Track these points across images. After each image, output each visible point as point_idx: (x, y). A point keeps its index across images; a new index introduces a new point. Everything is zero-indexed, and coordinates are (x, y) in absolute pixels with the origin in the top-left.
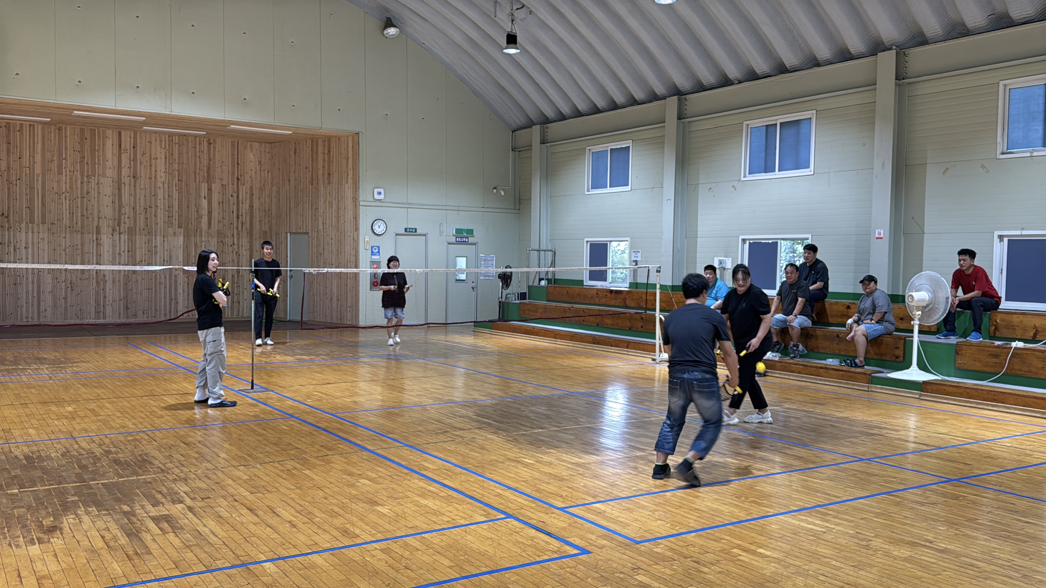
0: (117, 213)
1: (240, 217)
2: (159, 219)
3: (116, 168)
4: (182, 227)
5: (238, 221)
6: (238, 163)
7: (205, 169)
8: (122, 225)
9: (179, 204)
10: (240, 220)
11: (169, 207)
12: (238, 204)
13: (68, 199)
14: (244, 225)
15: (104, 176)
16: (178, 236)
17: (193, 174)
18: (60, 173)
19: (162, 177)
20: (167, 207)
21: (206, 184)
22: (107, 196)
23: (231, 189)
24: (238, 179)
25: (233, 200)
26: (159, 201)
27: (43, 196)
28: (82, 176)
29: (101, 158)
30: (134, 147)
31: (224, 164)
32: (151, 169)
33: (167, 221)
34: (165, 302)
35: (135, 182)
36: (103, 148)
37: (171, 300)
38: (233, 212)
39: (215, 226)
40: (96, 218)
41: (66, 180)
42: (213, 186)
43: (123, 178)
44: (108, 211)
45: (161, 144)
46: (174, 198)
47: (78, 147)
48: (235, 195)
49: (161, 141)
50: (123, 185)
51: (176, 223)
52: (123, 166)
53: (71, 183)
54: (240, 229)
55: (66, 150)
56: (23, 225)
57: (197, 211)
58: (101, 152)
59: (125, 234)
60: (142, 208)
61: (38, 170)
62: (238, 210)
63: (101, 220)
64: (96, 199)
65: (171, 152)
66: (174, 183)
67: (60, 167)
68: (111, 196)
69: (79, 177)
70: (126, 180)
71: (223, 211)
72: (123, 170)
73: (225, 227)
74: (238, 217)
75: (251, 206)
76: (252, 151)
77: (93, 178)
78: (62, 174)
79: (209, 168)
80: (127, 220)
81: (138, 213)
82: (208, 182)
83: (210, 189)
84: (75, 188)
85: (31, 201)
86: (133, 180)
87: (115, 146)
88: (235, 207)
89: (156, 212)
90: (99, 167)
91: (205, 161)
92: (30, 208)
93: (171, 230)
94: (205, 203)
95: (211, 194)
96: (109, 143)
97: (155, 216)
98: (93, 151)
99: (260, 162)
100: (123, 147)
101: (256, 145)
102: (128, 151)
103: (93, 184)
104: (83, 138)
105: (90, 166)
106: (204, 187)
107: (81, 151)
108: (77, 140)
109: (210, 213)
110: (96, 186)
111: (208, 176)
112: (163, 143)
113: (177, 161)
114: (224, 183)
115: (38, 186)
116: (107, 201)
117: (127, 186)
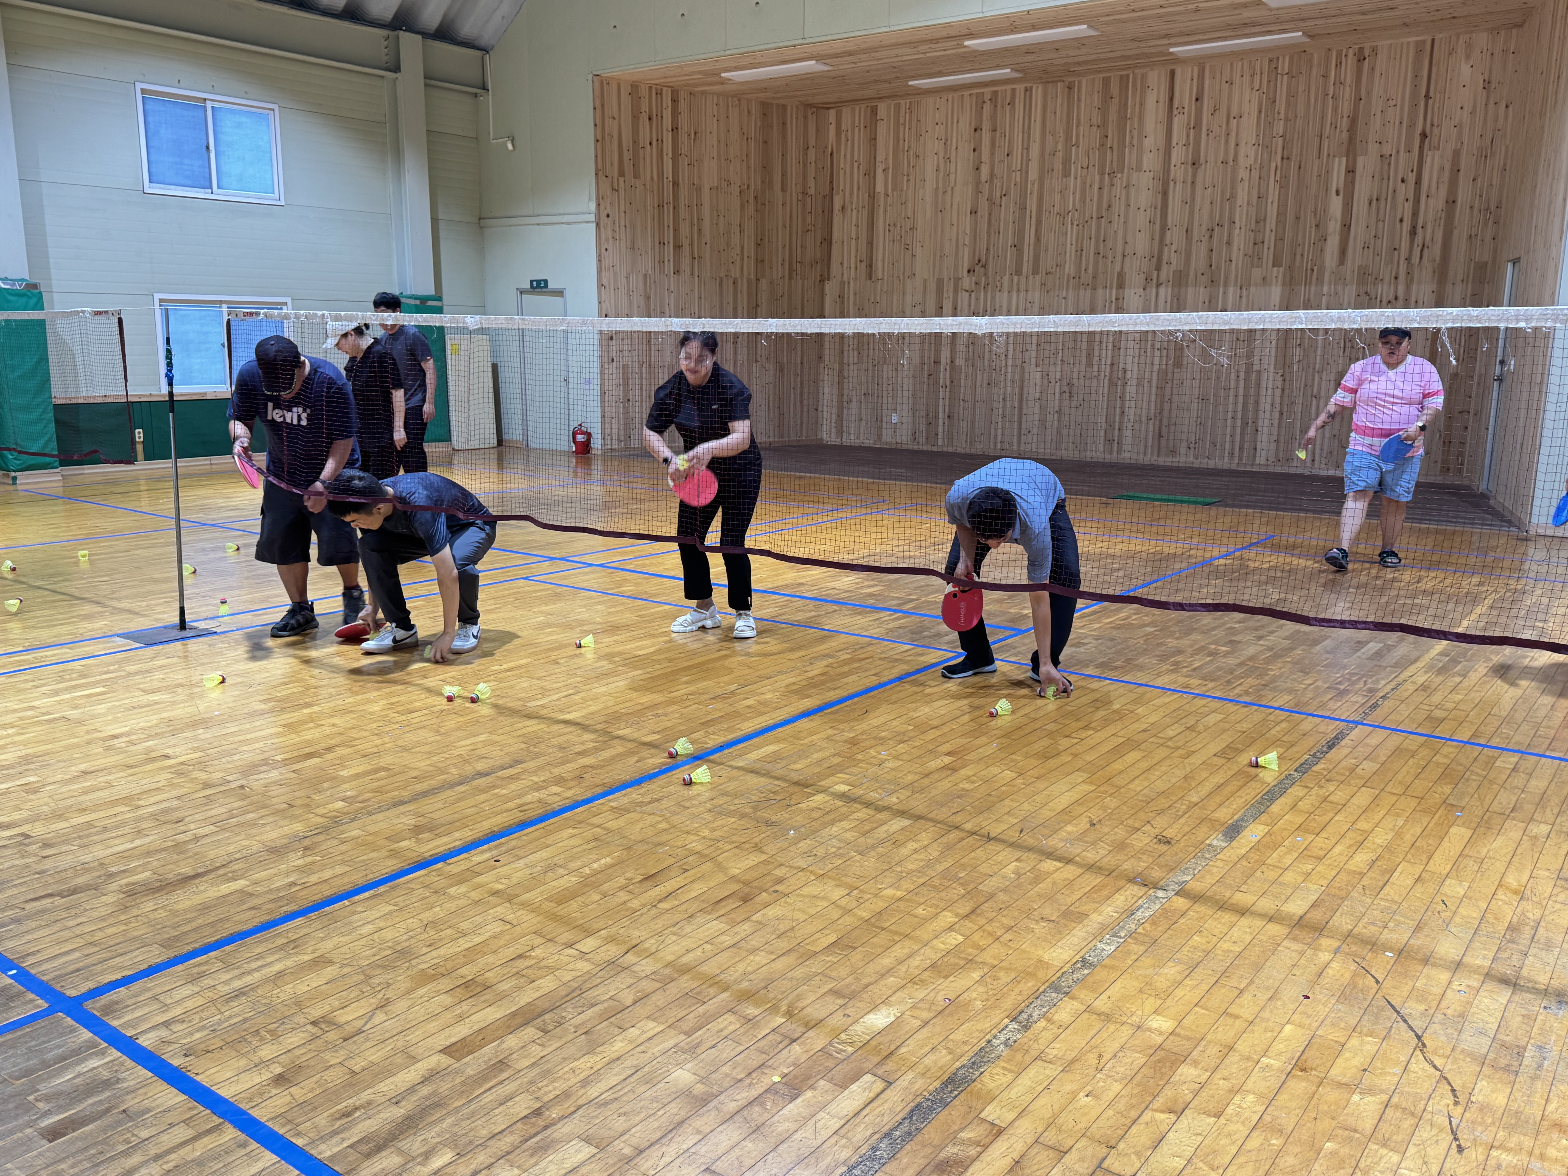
0: (1156, 243)
1: (1419, 231)
2: (1235, 249)
3: (1162, 151)
4: (1281, 266)
5: (1412, 241)
6: (1427, 96)
7: (1345, 123)
8: (1165, 267)
9: (1278, 214)
10: (1419, 239)
11: (1257, 222)
12: (1417, 200)
13: (1075, 223)
14: (1426, 249)
15: (1139, 169)
16: (1270, 285)
17: (1317, 140)
18: (1066, 174)
19: (1248, 155)
20: (1253, 222)
21: (1344, 159)
22: (1142, 209)
23: (1404, 163)
24: (1424, 135)
25: (1405, 191)
26: (1238, 209)
27: (1039, 222)
28: (1102, 174)
29: (1135, 133)
30: (1197, 100)
31: (1392, 103)
32: (1227, 142)
33: (1250, 252)
34: (1234, 427)
35: (1194, 176)
36: (1140, 112)
37: (1245, 424)
38: (1401, 220)
39: (1356, 258)
40: (1119, 258)
41: (1075, 187)
42: (1360, 161)
43: (1172, 168)
44: (1141, 243)
45: (1252, 82)
46: (1270, 201)
47: (1096, 119)
48: (1412, 178)
49: (1252, 76)
50: (1172, 183)
51: (1268, 255)
52: (1174, 144)
53: (1083, 191)
54: (1416, 259)
55: (1077, 126)
56: (1006, 279)
57: (1317, 226)
58: (1136, 120)
59: (1167, 286)
60: (1204, 228)
61: (1033, 175)
62: (1415, 214)
63: (1127, 260)
64: (1122, 219)
65: (1271, 96)
66: (1273, 165)
67: (1067, 162)
68: (1149, 211)
69: (1097, 177)
70: (1178, 172)
71: (1378, 220)
72: (1174, 153)
73: (1377, 258)
74: (1413, 232)
75: (1451, 202)
76: (1468, 57)
77: (1119, 175)
78: (1070, 175)
79: (1353, 121)
80: (1174, 258)
81: (1195, 238)
82: (1347, 156)
83: (1351, 171)
84: (1088, 200)
85: (1020, 234)
86: (1190, 170)
87: (1161, 104)
88: (1409, 206)
89: (1230, 235)
90: (1130, 152)
91: (1346, 104)
92: (1017, 247)
93: (1257, 273)
94: (1336, 205)
95: (1353, 183)
96: (1151, 98)
97: (1228, 243)
98: (1123, 118)
99: (1487, 83)
100: (1176, 103)
101: (1482, 39)
102: (1186, 110)
103: (1118, 190)
104: (1107, 98)
105: (1115, 153)
106: (1339, 166)
107: (1102, 126)
108: (1096, 104)
109: (1346, 226)
110: (1124, 192)
111: (1351, 140)
112: (1257, 78)
113: (1282, 116)
114: (1387, 149)
115: (1032, 205)
116: (1141, 219)
117: (1179, 186)
